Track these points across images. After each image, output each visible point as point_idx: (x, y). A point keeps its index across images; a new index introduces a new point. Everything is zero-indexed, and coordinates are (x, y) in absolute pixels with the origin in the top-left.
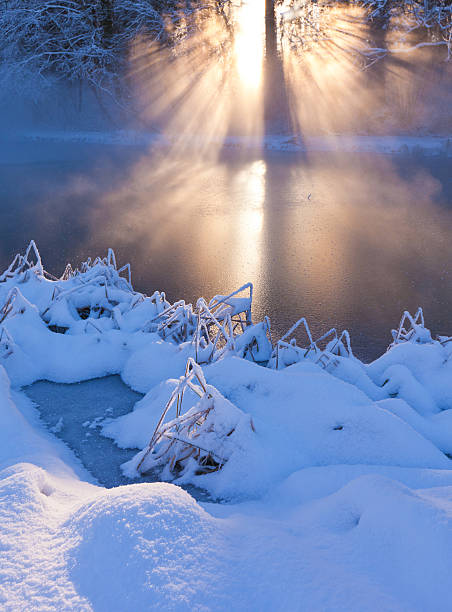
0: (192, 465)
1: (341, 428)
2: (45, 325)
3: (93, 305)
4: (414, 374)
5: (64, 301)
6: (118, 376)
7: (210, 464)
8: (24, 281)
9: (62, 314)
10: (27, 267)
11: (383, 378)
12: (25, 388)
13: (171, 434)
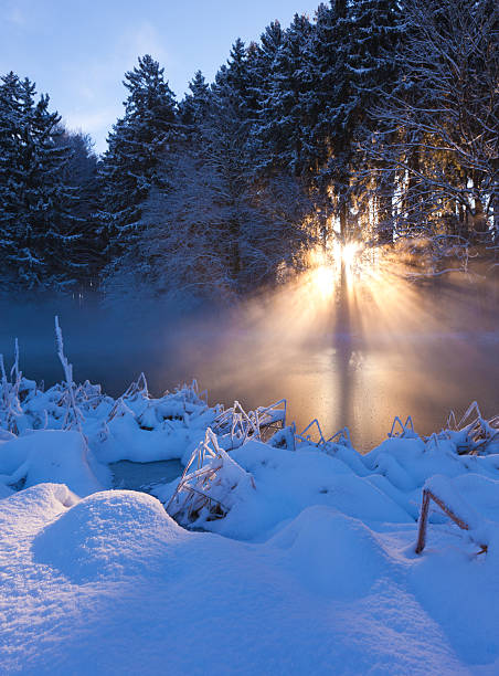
0: (205, 513)
1: (326, 492)
2: (138, 426)
3: (175, 414)
4: (398, 461)
5: (153, 409)
6: (179, 459)
7: (218, 512)
8: (135, 400)
9: (150, 420)
10: (137, 390)
11: (375, 464)
12: (111, 464)
13: (189, 486)
